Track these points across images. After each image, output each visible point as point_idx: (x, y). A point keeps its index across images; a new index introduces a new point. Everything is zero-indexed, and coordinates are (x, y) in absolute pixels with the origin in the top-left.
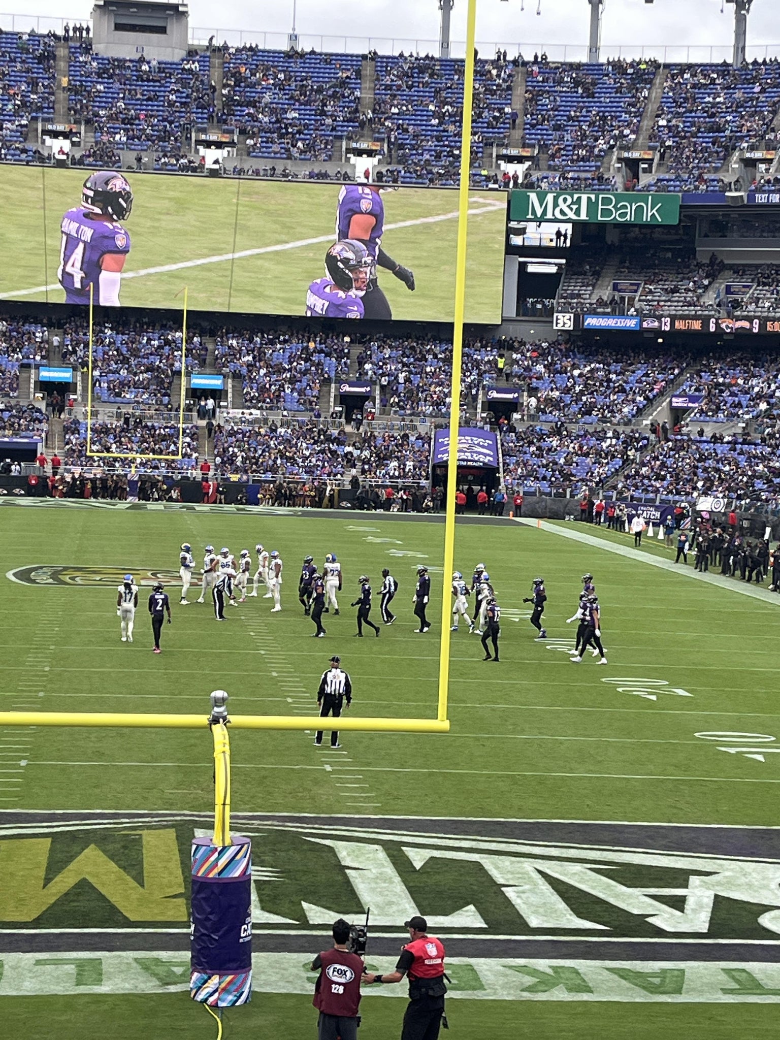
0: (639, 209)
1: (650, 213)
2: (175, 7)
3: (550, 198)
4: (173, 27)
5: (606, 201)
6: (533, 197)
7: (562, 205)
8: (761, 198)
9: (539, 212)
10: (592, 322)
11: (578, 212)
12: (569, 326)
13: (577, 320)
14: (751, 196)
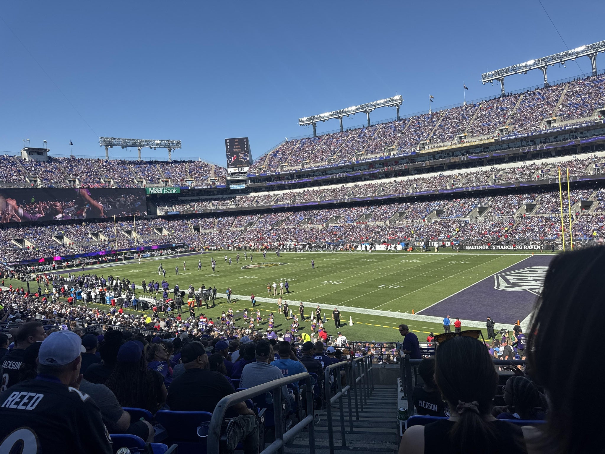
0: (172, 191)
1: (174, 191)
2: (46, 150)
3: (154, 189)
5: (166, 189)
6: (150, 189)
7: (156, 191)
8: (196, 188)
9: (152, 193)
10: (169, 213)
11: (160, 192)
13: (166, 213)
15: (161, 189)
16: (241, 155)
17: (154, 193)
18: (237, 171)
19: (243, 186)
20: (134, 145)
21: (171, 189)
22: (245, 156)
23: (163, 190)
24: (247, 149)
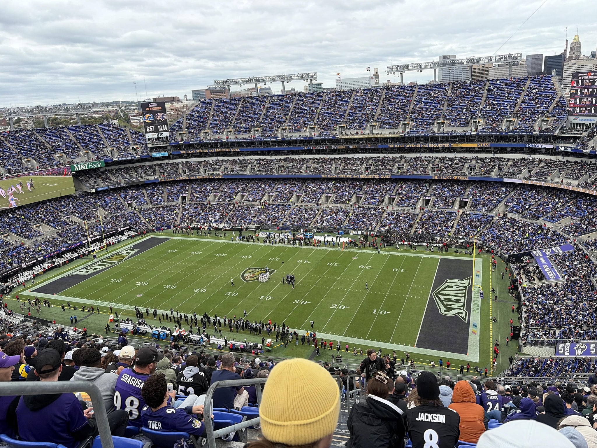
0: (97, 165)
1: (99, 165)
3: (79, 166)
5: (90, 164)
6: (75, 166)
7: (82, 167)
8: (120, 159)
9: (77, 169)
10: (99, 189)
11: (85, 168)
12: (94, 191)
13: (96, 189)
14: (119, 159)
15: (86, 164)
17: (80, 169)
18: (156, 136)
19: (166, 154)
21: (95, 163)
23: (88, 166)
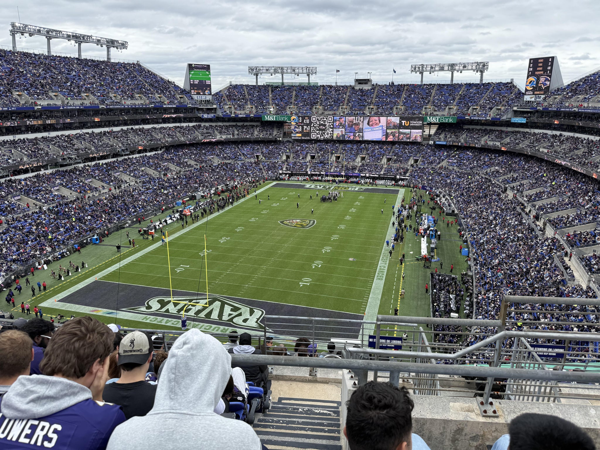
1: (451, 121)
2: (368, 80)
3: (431, 118)
4: (369, 83)
5: (442, 119)
6: (428, 117)
7: (434, 119)
8: (472, 118)
10: (437, 143)
11: (436, 120)
12: (432, 144)
13: (434, 142)
16: (542, 79)
17: (431, 121)
18: (533, 99)
19: (524, 121)
20: (442, 69)
21: (447, 118)
22: (545, 81)
23: (439, 119)
24: (551, 71)
